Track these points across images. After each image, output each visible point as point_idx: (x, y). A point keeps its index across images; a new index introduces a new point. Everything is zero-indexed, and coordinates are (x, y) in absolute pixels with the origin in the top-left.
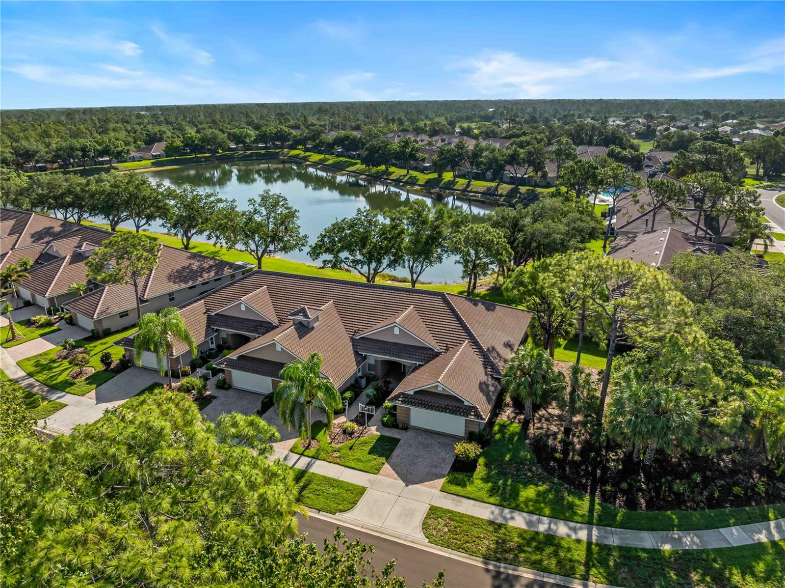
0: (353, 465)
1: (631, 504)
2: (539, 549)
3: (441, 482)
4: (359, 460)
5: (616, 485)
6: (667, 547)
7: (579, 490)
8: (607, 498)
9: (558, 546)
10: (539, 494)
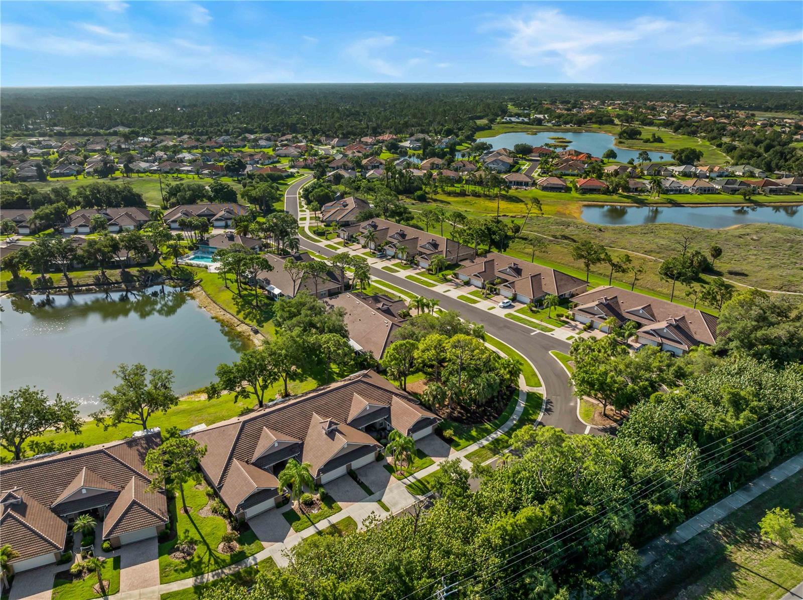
0: (425, 466)
1: (495, 418)
2: (499, 444)
3: (452, 449)
4: (424, 463)
5: (486, 415)
6: (515, 422)
7: (482, 423)
8: (489, 420)
9: (501, 440)
10: (476, 431)
